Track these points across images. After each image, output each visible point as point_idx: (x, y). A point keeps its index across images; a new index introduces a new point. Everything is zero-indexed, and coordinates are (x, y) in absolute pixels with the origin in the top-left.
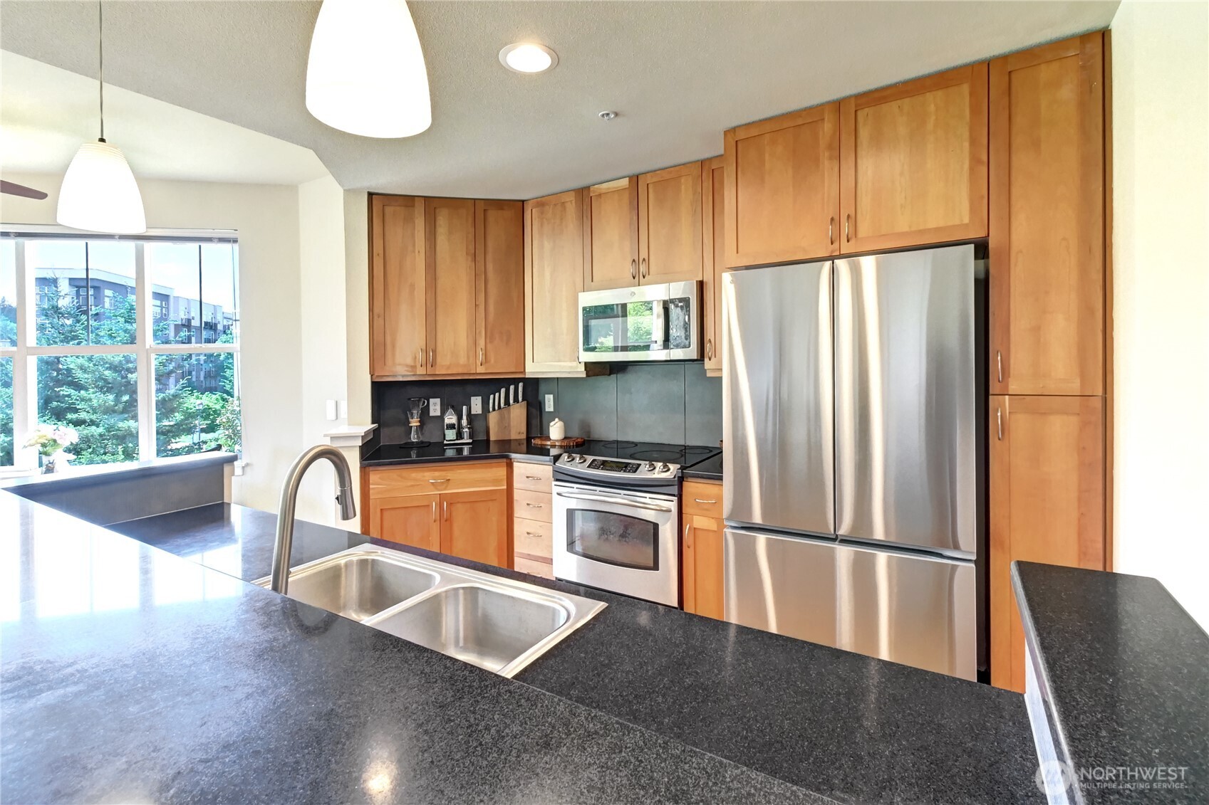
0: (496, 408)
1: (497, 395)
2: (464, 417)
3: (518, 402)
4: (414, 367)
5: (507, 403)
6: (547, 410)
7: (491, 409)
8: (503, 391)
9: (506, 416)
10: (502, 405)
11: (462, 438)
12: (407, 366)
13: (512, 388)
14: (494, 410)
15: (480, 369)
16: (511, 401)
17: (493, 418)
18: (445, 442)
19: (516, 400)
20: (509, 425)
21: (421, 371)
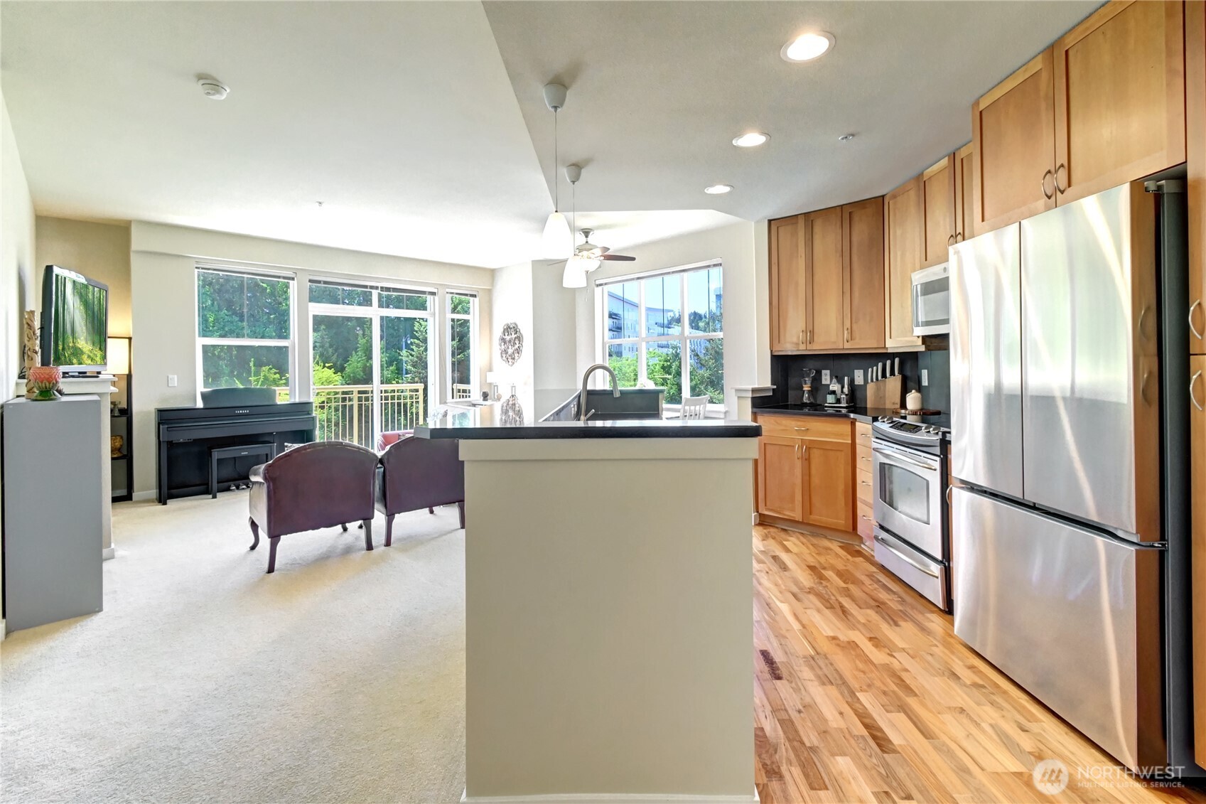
0: (874, 380)
1: (875, 368)
2: (846, 386)
3: (894, 375)
4: (797, 344)
5: (884, 375)
6: (923, 384)
7: (869, 381)
8: (880, 365)
9: (882, 388)
10: (880, 378)
11: (840, 403)
12: (793, 343)
13: (888, 363)
14: (872, 381)
15: (847, 346)
16: (888, 375)
17: (871, 389)
18: (826, 405)
19: (892, 373)
20: (884, 396)
21: (802, 347)
